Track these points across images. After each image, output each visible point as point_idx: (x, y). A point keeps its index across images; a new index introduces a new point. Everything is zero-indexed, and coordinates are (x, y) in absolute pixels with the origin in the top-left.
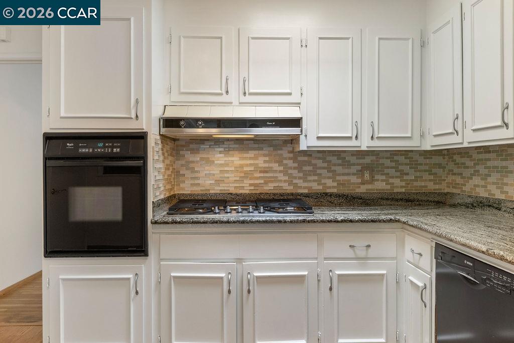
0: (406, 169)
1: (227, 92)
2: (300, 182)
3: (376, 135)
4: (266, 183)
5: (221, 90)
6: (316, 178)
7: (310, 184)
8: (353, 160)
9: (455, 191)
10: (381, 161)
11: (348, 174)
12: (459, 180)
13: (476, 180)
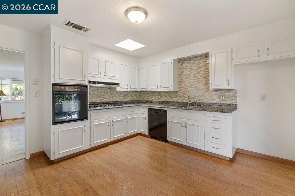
0: (132, 95)
1: (100, 75)
2: (112, 99)
3: (131, 88)
4: (104, 99)
5: (99, 73)
6: (115, 97)
7: (113, 99)
8: (123, 93)
9: (141, 100)
10: (128, 93)
11: (122, 97)
12: (142, 97)
13: (146, 97)
